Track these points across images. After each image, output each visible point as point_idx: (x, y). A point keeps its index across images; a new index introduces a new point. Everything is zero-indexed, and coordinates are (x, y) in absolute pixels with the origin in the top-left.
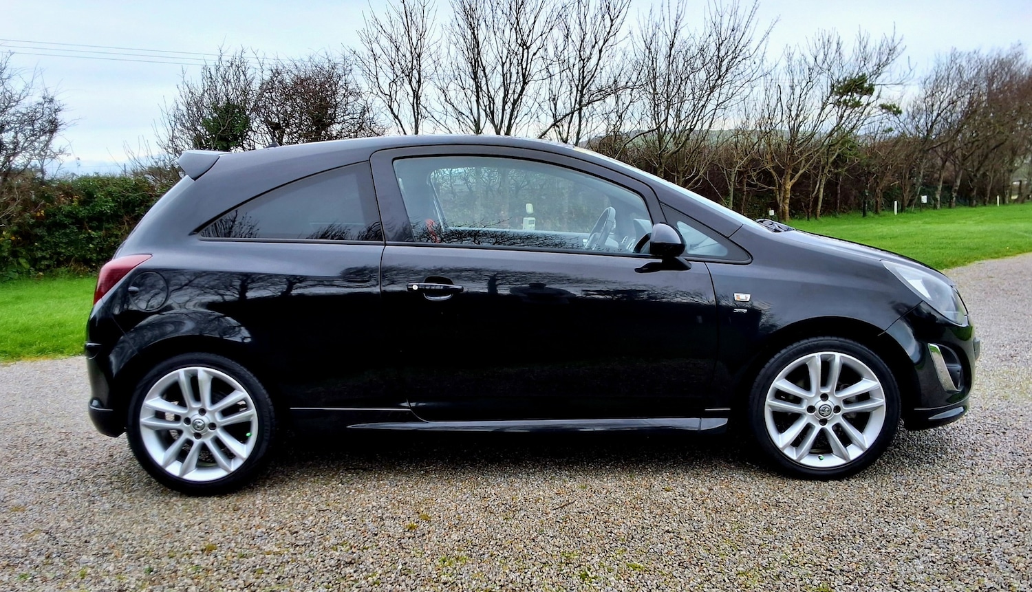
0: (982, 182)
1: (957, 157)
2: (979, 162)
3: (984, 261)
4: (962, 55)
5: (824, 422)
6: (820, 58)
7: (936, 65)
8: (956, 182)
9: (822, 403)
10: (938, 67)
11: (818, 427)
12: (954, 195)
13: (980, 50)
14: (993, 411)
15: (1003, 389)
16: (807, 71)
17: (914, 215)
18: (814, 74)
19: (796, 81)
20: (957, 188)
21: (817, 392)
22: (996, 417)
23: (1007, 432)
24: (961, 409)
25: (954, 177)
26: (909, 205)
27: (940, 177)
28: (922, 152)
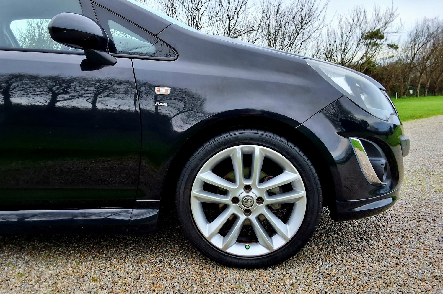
0: (441, 84)
1: (428, 72)
2: (439, 74)
3: (438, 116)
4: (429, 20)
5: (248, 212)
6: (356, 20)
7: (416, 26)
8: (427, 84)
9: (245, 194)
10: (417, 26)
11: (242, 218)
12: (427, 90)
13: (438, 17)
14: (429, 201)
15: (439, 184)
16: (349, 27)
17: (406, 99)
18: (353, 28)
19: (344, 32)
20: (428, 87)
21: (241, 183)
22: (430, 206)
23: (437, 219)
24: (390, 200)
25: (426, 81)
26: (404, 95)
27: (419, 81)
28: (410, 69)
